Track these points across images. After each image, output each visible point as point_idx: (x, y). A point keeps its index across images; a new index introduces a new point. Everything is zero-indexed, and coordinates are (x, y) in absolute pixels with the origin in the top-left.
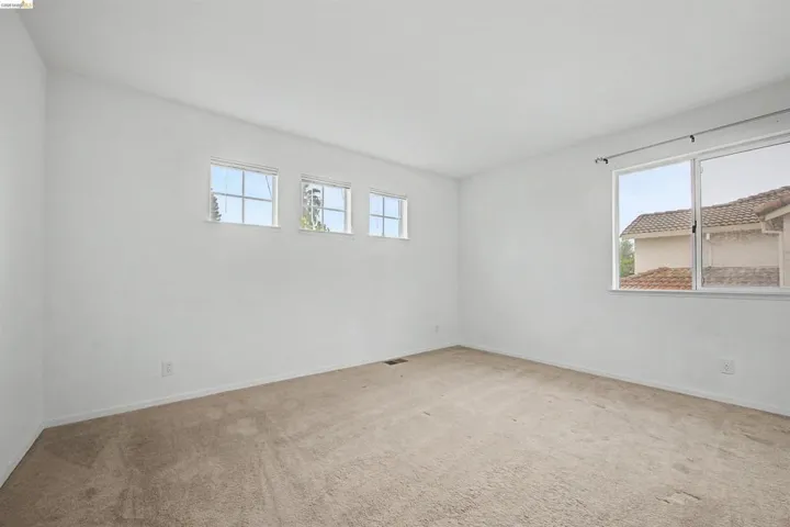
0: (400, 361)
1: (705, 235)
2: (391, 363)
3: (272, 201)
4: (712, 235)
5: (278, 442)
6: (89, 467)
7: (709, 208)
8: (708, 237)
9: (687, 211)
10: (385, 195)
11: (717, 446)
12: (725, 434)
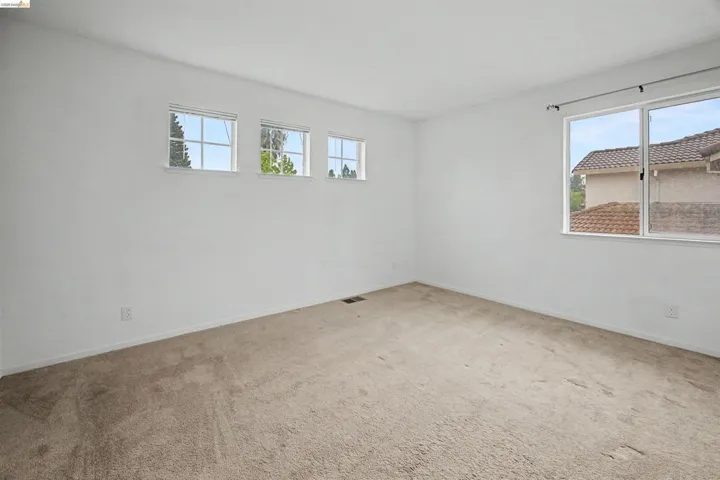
0: (359, 299)
1: (653, 172)
2: (349, 301)
3: (232, 145)
4: (660, 172)
5: (233, 391)
6: (43, 420)
7: (657, 145)
8: (655, 174)
9: (636, 148)
10: (343, 137)
11: (661, 394)
12: (669, 380)
